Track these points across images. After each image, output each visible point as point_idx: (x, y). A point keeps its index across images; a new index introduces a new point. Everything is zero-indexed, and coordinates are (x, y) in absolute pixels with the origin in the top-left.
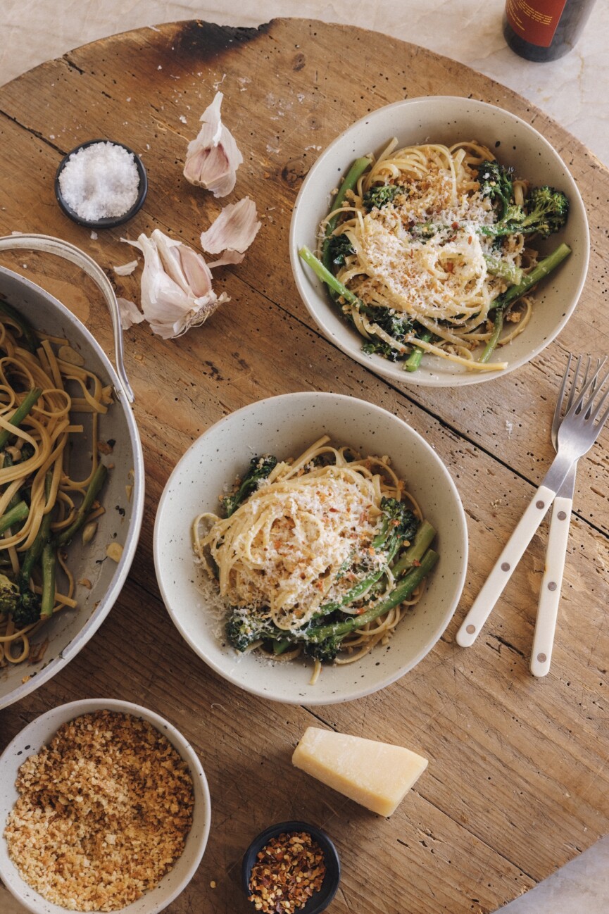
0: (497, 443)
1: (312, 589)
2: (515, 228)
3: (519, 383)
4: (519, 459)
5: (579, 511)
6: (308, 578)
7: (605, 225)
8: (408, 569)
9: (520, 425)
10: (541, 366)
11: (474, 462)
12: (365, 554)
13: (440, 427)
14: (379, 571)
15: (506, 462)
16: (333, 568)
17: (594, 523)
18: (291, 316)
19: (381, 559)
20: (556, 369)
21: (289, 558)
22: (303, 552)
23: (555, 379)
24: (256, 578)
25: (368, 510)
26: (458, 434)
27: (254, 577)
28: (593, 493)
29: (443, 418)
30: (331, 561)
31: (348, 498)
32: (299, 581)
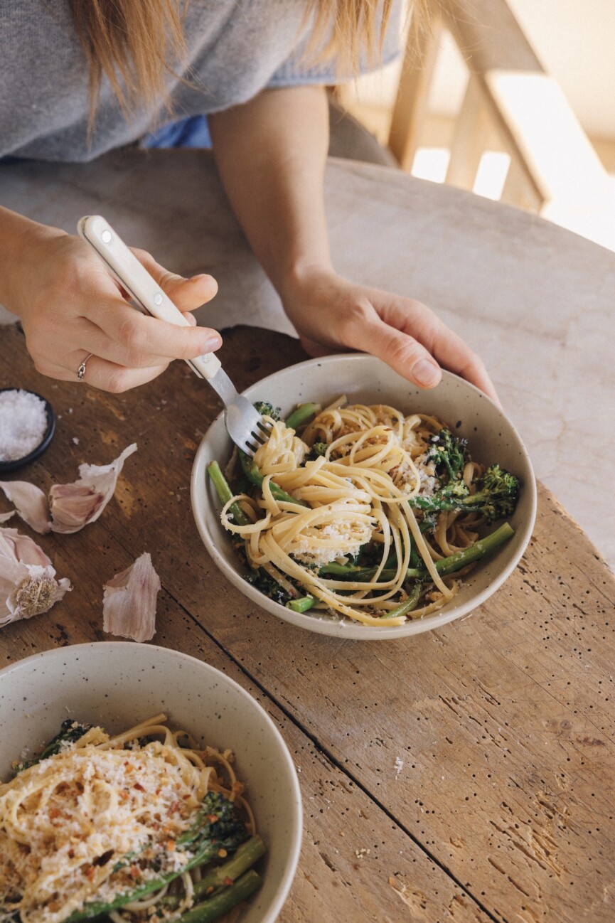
0: (380, 781)
1: (80, 877)
2: (455, 503)
3: (423, 718)
4: (404, 805)
5: (468, 885)
6: (78, 858)
7: (558, 571)
8: (216, 888)
9: (413, 767)
10: (452, 704)
11: (346, 799)
12: (161, 848)
13: (314, 750)
14: (172, 873)
15: (386, 806)
16: (115, 855)
17: (484, 904)
18: (171, 597)
19: (180, 860)
20: (471, 710)
21: (62, 830)
22: (82, 825)
23: (467, 722)
24: (18, 855)
25: (185, 802)
26: (334, 762)
27: (15, 854)
28: (491, 866)
29: (320, 740)
30: (114, 845)
31: (163, 779)
32: (65, 860)
